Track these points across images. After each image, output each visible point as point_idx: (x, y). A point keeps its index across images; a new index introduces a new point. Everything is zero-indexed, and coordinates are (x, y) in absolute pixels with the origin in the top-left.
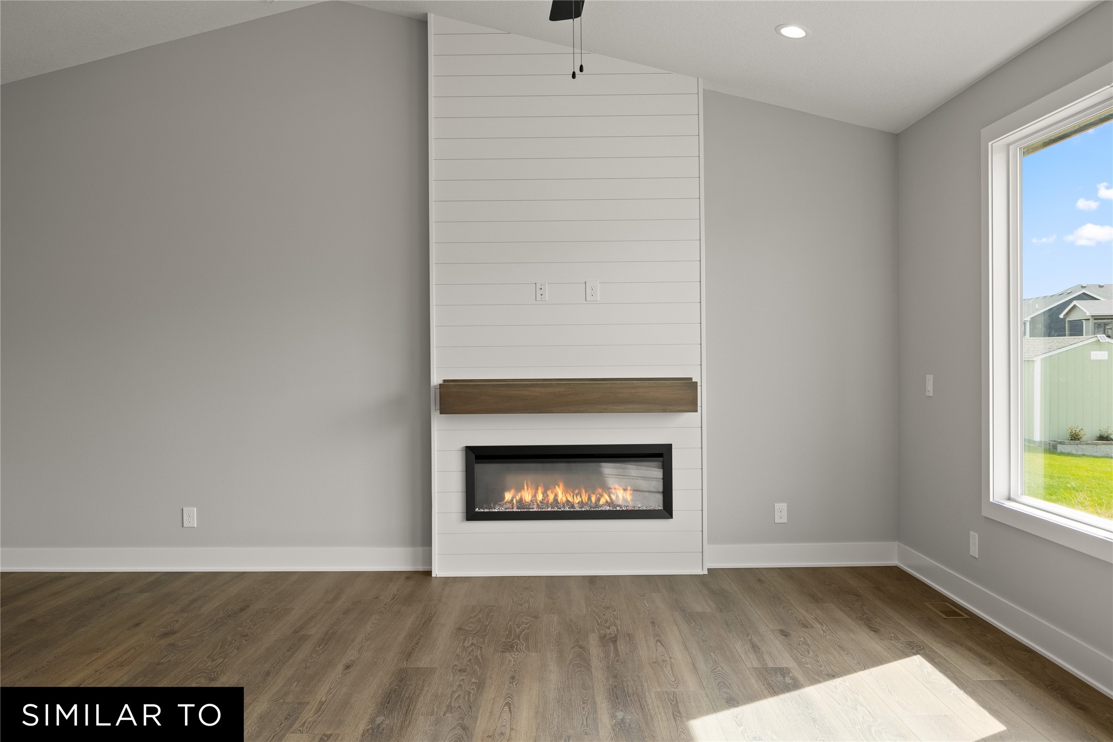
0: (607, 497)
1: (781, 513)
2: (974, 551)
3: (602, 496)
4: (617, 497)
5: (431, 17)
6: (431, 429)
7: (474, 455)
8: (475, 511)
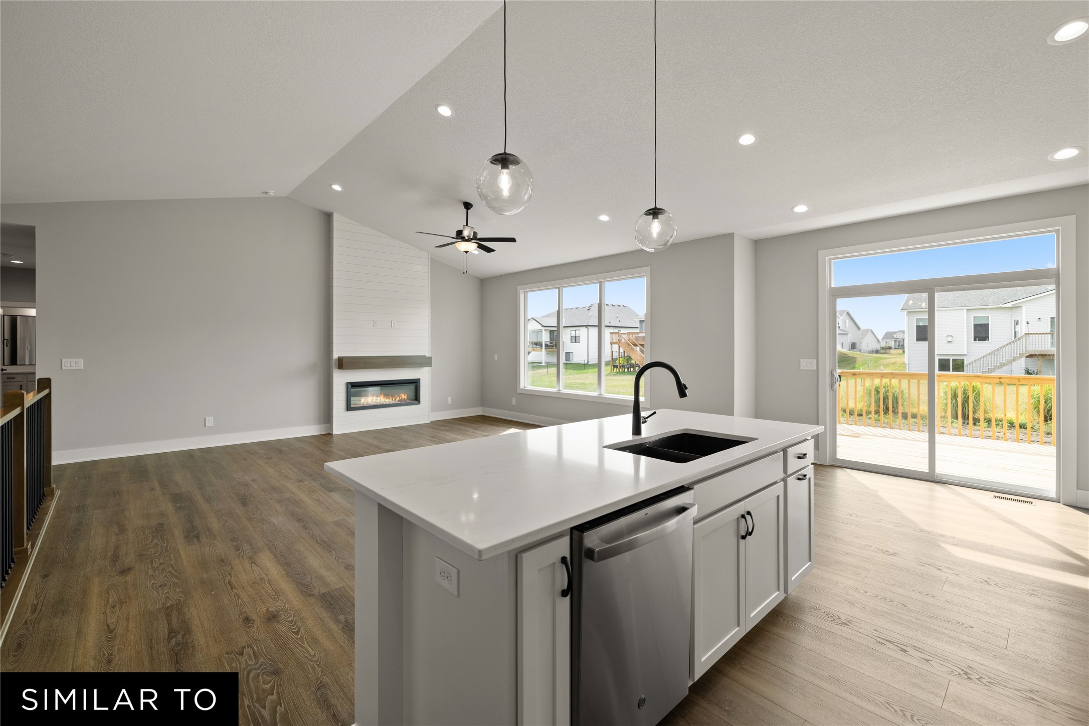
0: (398, 398)
1: (450, 402)
2: (514, 403)
3: (396, 397)
4: (402, 398)
5: (335, 214)
6: (333, 376)
7: (350, 386)
8: (349, 408)
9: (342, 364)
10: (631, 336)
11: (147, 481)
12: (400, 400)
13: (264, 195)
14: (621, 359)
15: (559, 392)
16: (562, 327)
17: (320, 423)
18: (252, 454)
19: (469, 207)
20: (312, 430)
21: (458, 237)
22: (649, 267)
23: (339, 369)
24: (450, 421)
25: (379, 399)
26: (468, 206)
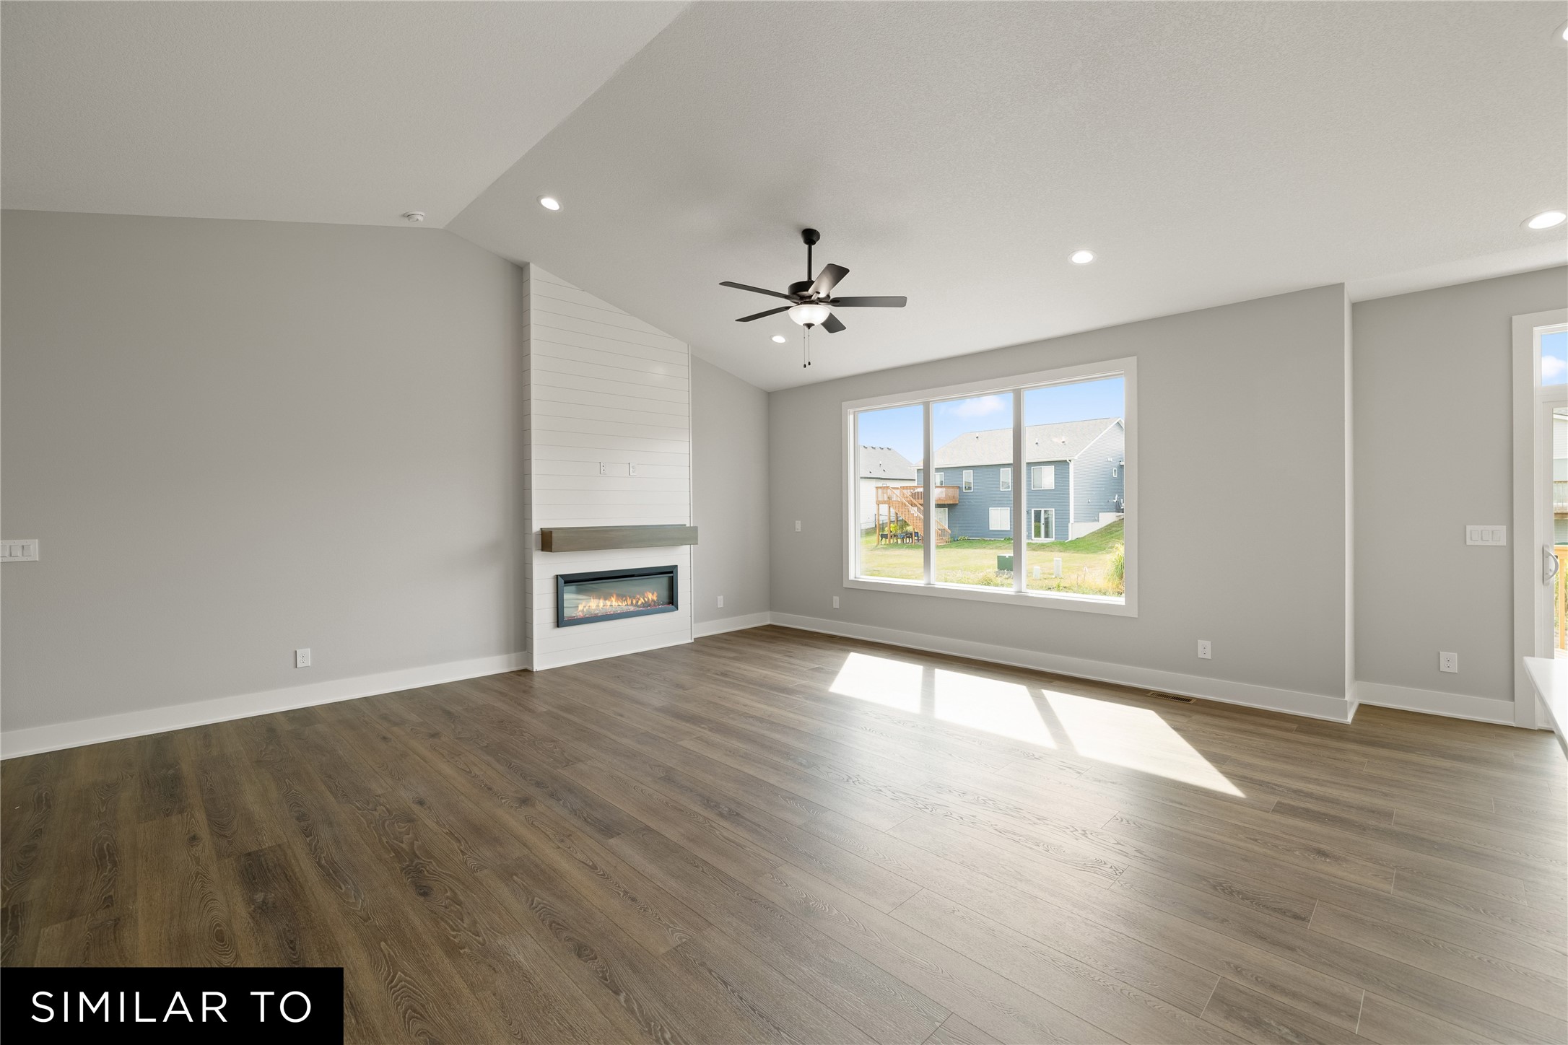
0: (642, 600)
1: (720, 604)
2: (836, 604)
3: (639, 599)
4: (648, 599)
5: (532, 266)
6: (532, 564)
7: (561, 581)
8: (560, 621)
9: (547, 541)
10: (905, 491)
11: (181, 812)
12: (644, 605)
13: (405, 223)
14: (892, 525)
15: (929, 588)
16: (934, 470)
17: (507, 651)
18: (396, 724)
19: (815, 239)
20: (492, 665)
21: (795, 296)
22: (1136, 357)
23: (543, 550)
24: (725, 637)
25: (608, 603)
26: (810, 237)
